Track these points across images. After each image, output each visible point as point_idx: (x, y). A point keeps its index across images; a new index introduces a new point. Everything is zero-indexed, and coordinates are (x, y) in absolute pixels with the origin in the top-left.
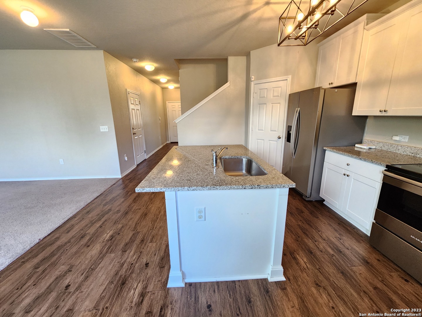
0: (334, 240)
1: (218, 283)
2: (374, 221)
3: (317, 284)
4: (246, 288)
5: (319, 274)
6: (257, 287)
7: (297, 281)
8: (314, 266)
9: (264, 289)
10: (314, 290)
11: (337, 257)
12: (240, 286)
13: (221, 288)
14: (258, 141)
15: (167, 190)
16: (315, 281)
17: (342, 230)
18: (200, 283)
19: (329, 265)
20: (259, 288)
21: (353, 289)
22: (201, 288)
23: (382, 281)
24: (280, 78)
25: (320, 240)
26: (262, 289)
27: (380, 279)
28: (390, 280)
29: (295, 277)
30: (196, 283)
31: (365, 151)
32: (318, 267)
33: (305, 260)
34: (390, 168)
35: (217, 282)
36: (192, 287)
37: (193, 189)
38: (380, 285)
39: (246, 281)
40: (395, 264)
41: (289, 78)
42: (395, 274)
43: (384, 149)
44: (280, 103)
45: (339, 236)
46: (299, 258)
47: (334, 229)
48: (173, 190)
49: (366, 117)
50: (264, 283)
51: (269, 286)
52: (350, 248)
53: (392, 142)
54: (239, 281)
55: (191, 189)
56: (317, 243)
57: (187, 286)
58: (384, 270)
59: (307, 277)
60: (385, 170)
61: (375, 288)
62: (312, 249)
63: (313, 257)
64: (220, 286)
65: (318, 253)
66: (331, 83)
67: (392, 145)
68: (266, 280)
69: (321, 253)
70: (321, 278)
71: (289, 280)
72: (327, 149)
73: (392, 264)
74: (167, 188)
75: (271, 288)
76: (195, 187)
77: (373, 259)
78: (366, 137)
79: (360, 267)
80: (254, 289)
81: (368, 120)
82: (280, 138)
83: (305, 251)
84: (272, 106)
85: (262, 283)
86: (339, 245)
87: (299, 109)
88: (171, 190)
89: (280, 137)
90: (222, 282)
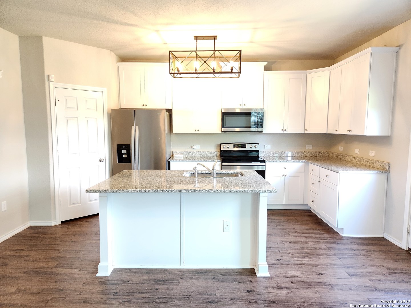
24: (93, 87)
41: (105, 91)
44: (96, 118)
66: (144, 105)
67: (193, 152)
87: (137, 127)
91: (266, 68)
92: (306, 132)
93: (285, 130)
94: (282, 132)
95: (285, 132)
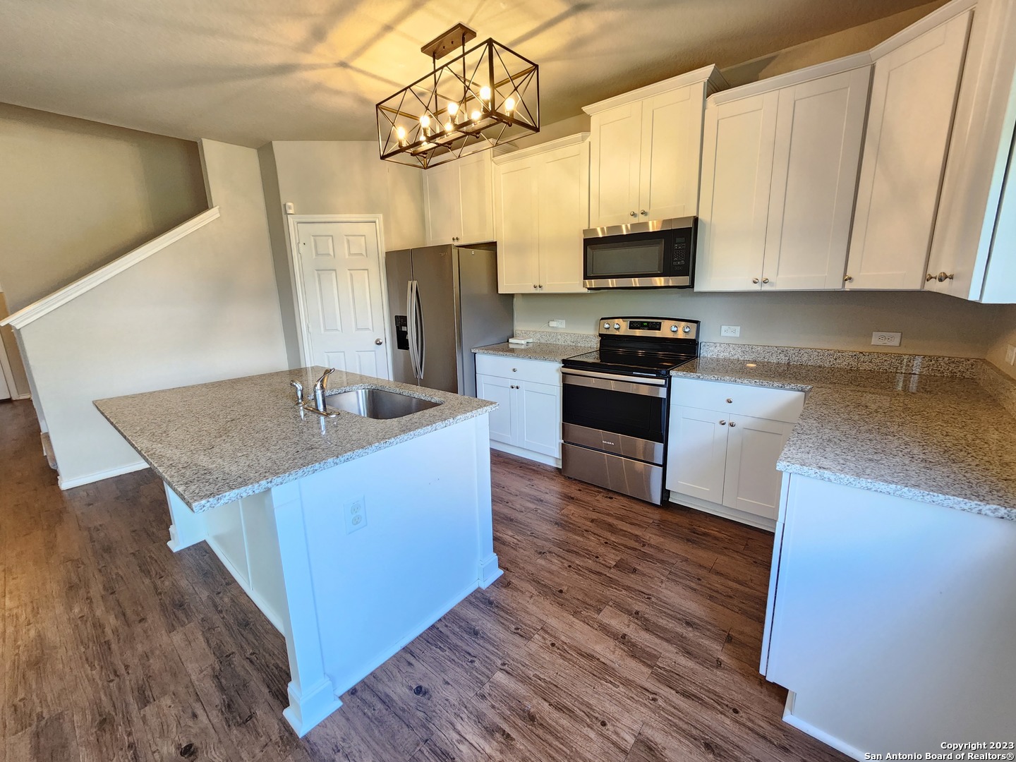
0: (527, 490)
1: (406, 649)
2: (562, 441)
3: (540, 553)
4: (457, 621)
5: (535, 540)
6: (472, 608)
7: (517, 565)
8: (524, 534)
9: (485, 604)
10: (541, 562)
11: (541, 508)
12: (446, 626)
13: (418, 651)
14: (328, 357)
15: (287, 479)
16: (536, 551)
17: (528, 473)
18: (371, 674)
19: (539, 523)
20: (477, 607)
21: (575, 534)
22: (381, 680)
23: (594, 510)
24: (357, 215)
25: (512, 498)
26: (482, 606)
27: (591, 509)
28: (599, 505)
29: (512, 562)
30: (363, 682)
31: (523, 347)
32: (529, 533)
33: (510, 533)
34: (567, 363)
35: (404, 649)
36: (359, 693)
37: (346, 457)
38: (594, 516)
39: (452, 612)
40: (595, 486)
41: (379, 218)
42: (599, 497)
43: (542, 341)
44: (367, 270)
45: (529, 483)
46: (501, 535)
47: (518, 475)
48: (301, 474)
49: (512, 296)
50: (479, 595)
51: (488, 595)
52: (548, 491)
53: (550, 330)
54: (440, 620)
55: (342, 459)
56: (510, 504)
57: (348, 698)
58: (588, 498)
59: (525, 552)
60: (563, 367)
61: (592, 521)
62: (509, 516)
63: (516, 524)
64: (413, 649)
65: (519, 516)
66: (455, 238)
67: (550, 334)
68: (478, 590)
69: (522, 514)
70: (540, 543)
71: (507, 570)
72: (477, 351)
73: (593, 489)
74: (287, 475)
75: (493, 596)
76: (349, 454)
77: (573, 490)
78: (519, 327)
79: (569, 508)
80: (471, 614)
81: (515, 299)
82: (380, 344)
83: (503, 523)
84: (351, 275)
85: (476, 598)
86: (536, 493)
87: (415, 283)
88: (296, 476)
89: (381, 341)
90: (412, 642)
91: (714, 87)
92: (849, 286)
93: (765, 282)
94: (756, 288)
95: (766, 288)
